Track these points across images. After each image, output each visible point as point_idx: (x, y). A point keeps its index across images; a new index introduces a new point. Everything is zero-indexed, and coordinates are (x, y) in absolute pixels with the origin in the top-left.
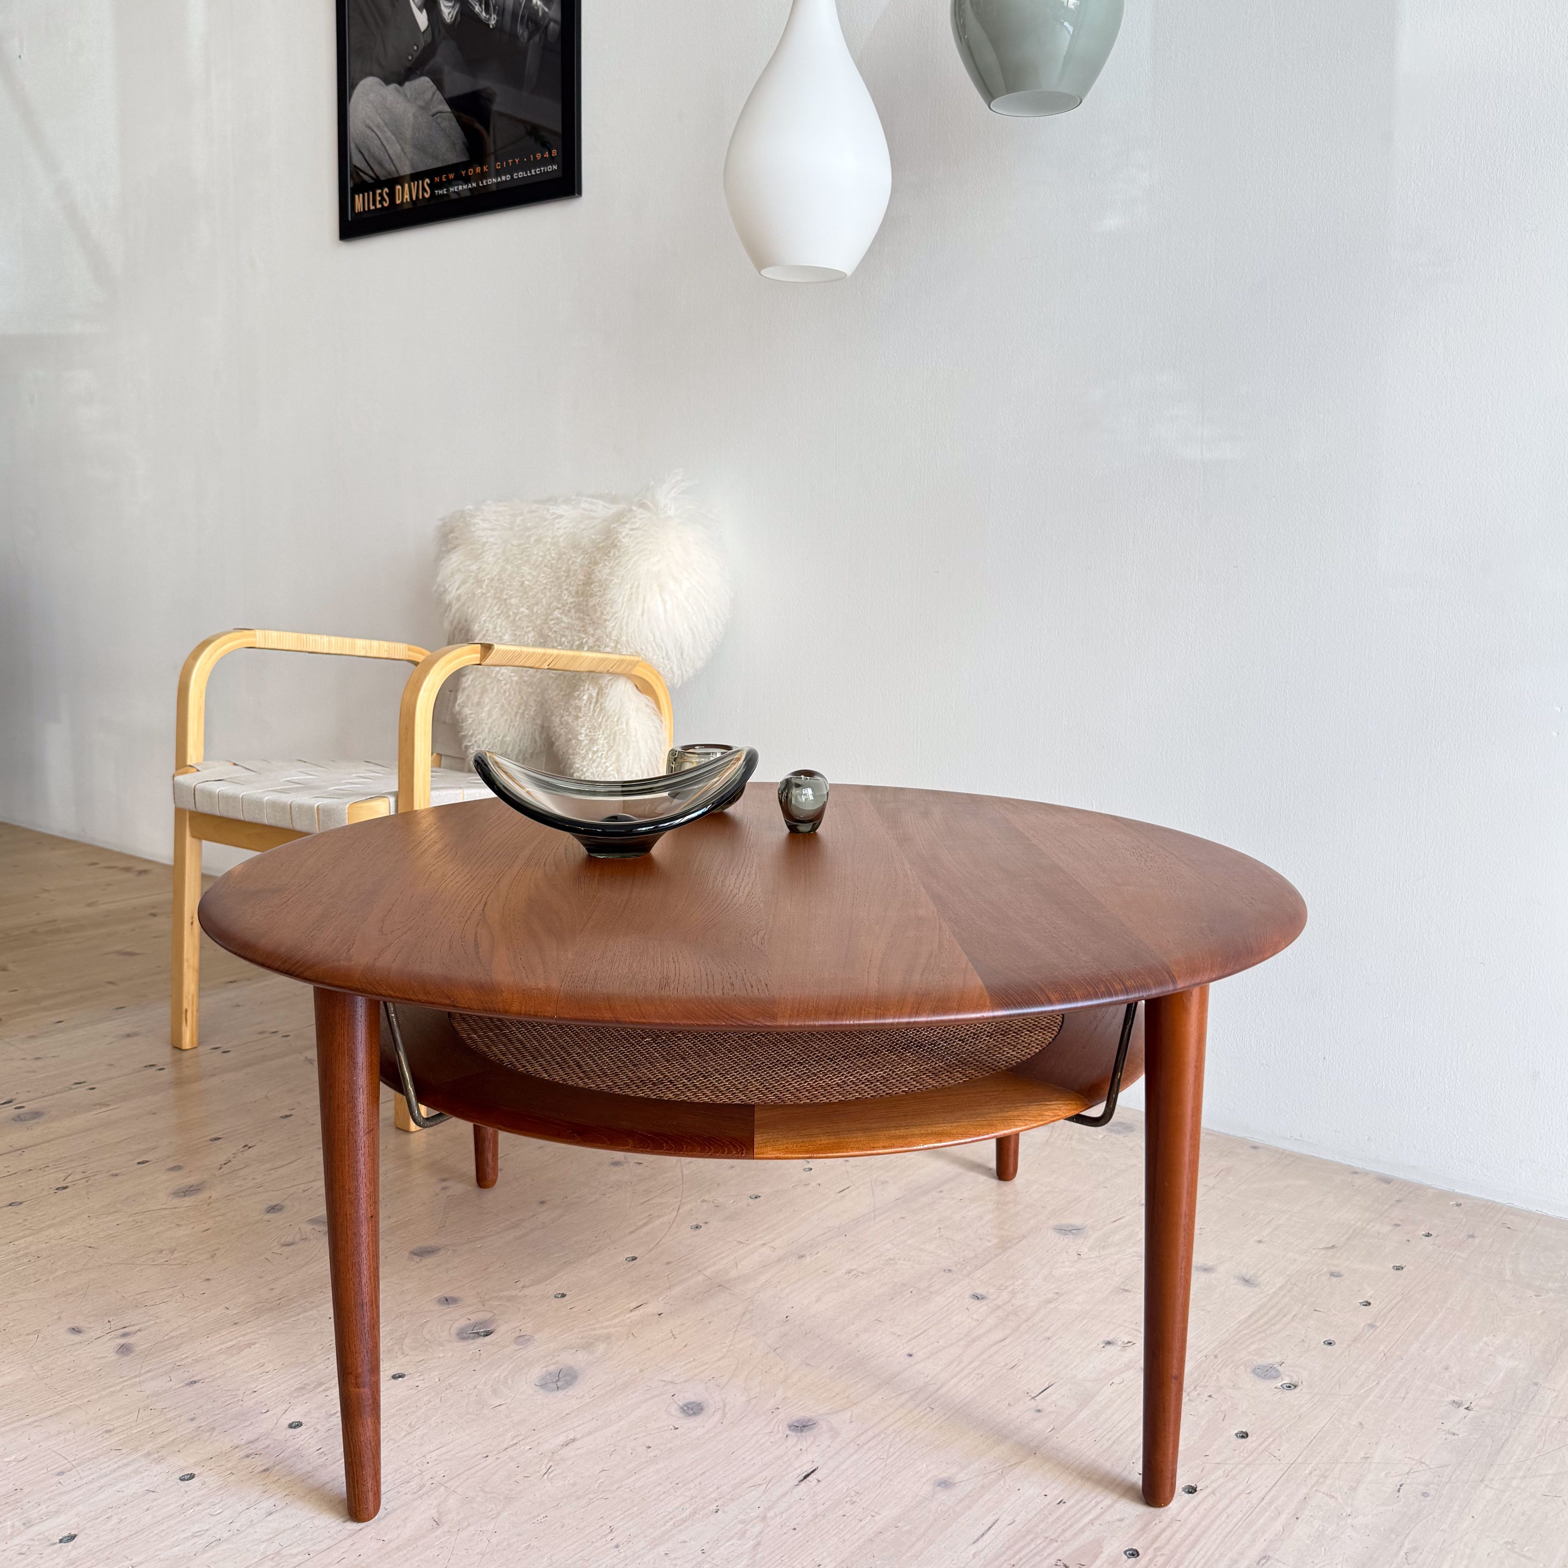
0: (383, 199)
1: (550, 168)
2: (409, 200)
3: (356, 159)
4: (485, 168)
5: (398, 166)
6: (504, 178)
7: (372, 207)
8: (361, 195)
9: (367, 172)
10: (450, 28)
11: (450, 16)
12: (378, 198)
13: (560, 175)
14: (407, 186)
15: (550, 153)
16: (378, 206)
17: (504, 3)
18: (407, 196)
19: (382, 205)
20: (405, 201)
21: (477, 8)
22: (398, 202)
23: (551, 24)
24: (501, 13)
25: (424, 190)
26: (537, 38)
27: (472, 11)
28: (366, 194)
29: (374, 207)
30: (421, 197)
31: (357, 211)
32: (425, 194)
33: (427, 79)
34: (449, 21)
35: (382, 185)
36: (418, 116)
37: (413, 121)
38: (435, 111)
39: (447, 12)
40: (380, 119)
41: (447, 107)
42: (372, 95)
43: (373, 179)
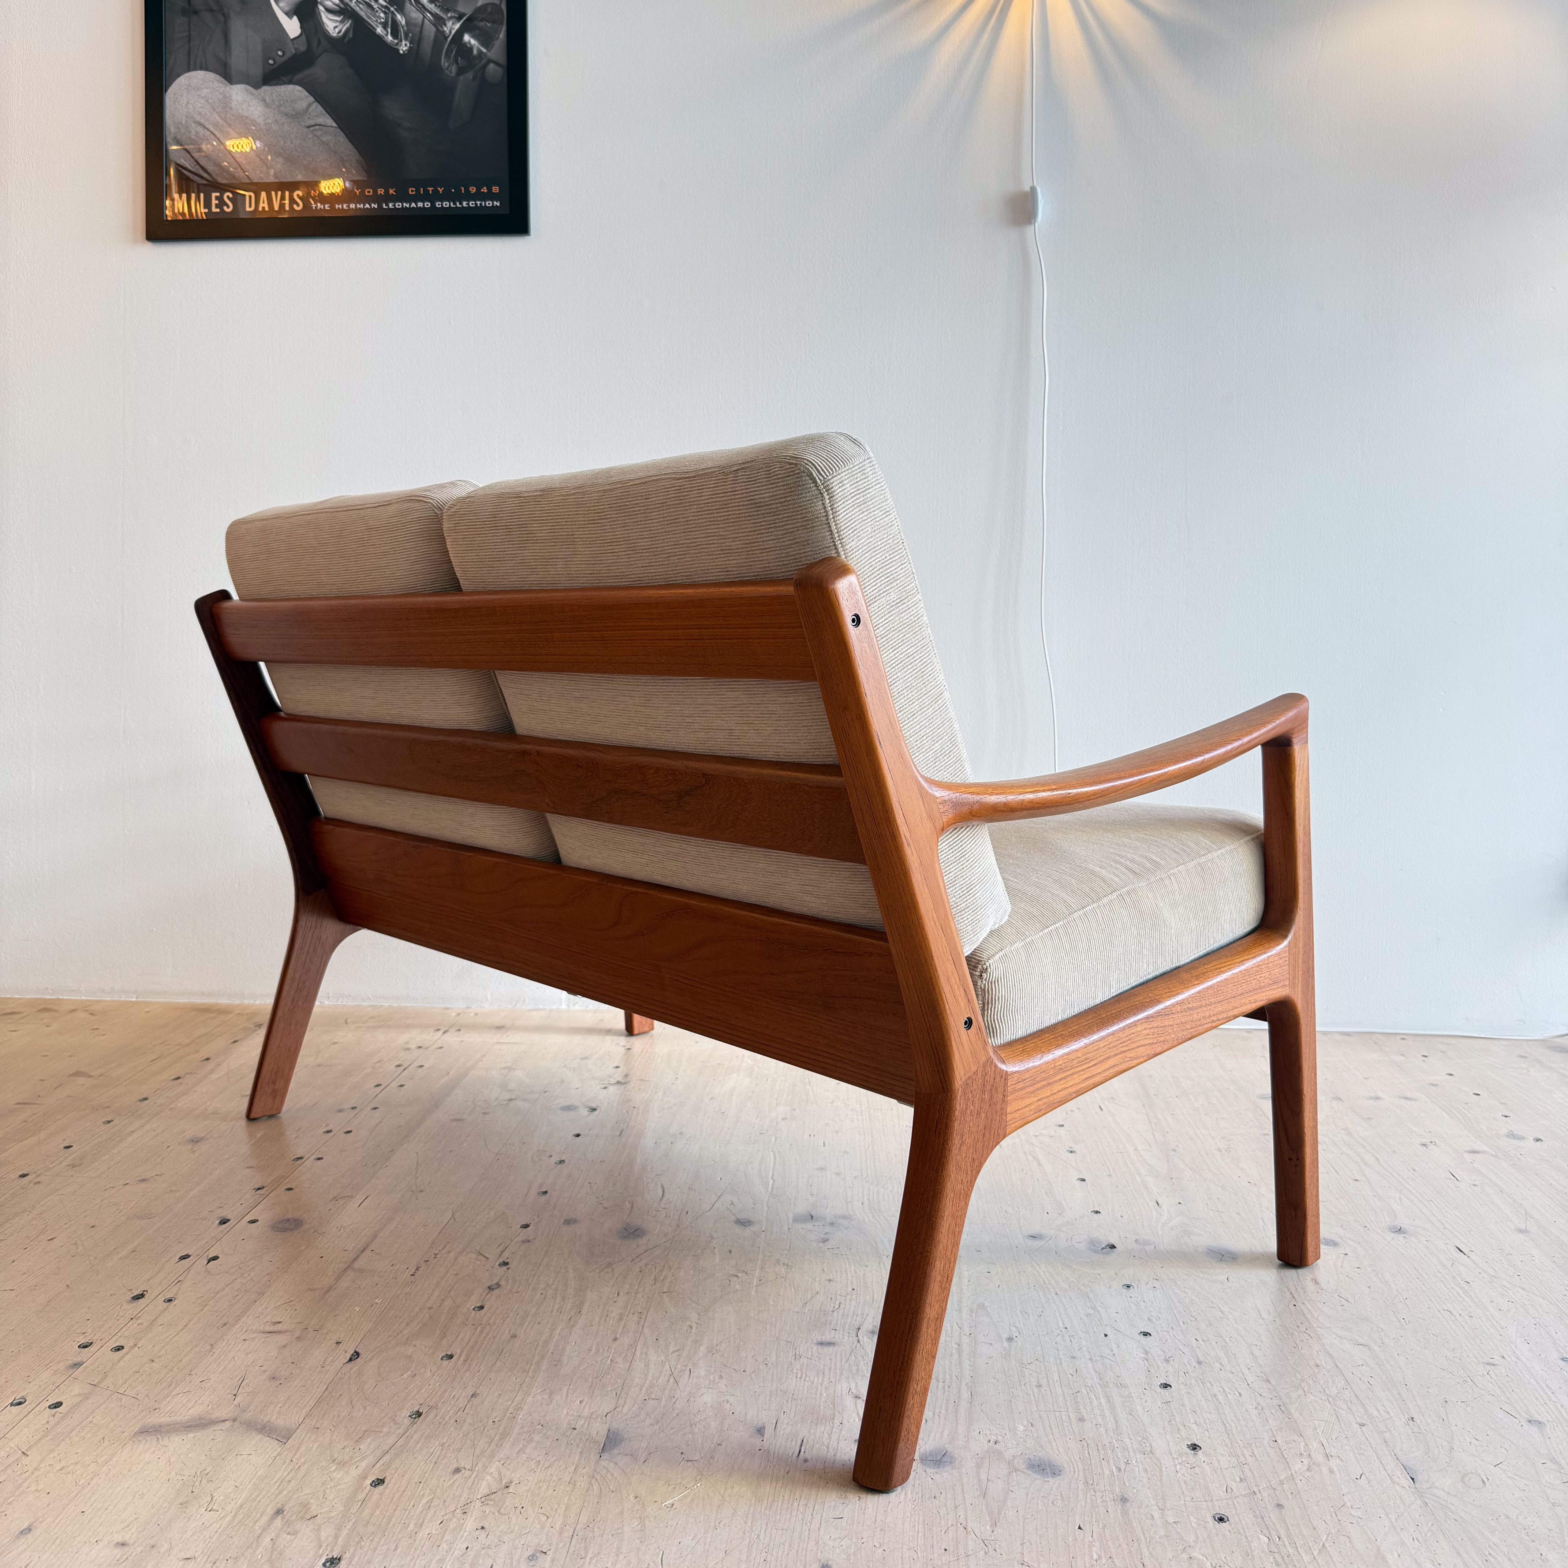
1: (489, 204)
2: (267, 209)
3: (175, 153)
4: (391, 191)
5: (251, 172)
6: (420, 204)
7: (202, 210)
8: (185, 195)
9: (195, 170)
10: (336, 42)
11: (337, 30)
12: (214, 202)
13: (505, 212)
14: (263, 194)
15: (490, 189)
16: (214, 210)
17: (421, 32)
18: (264, 205)
19: (222, 209)
20: (260, 209)
21: (379, 30)
22: (248, 209)
23: (492, 66)
24: (417, 41)
25: (292, 201)
26: (470, 75)
27: (371, 32)
28: (193, 195)
29: (206, 211)
30: (287, 208)
31: (176, 211)
32: (295, 206)
33: (298, 88)
34: (335, 35)
35: (222, 188)
36: (283, 124)
37: (275, 127)
38: (312, 122)
39: (332, 25)
40: (218, 118)
41: (330, 122)
42: (205, 91)
43: (206, 180)
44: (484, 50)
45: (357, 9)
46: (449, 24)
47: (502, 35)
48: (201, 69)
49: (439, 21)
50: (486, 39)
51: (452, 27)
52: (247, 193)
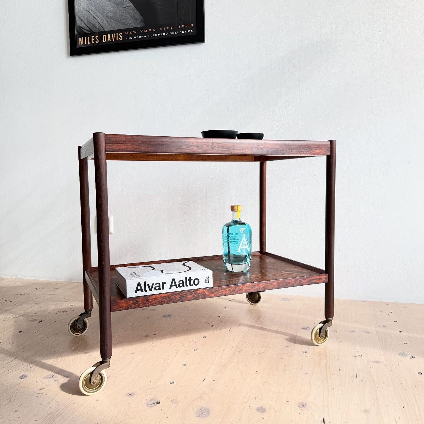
0: (95, 40)
1: (189, 31)
2: (110, 41)
3: (79, 23)
4: (154, 30)
5: (104, 27)
6: (164, 34)
7: (89, 43)
8: (82, 38)
9: (86, 28)
12: (92, 40)
13: (195, 34)
14: (109, 35)
15: (189, 26)
16: (93, 43)
18: (109, 39)
19: (95, 42)
20: (108, 41)
22: (104, 41)
25: (119, 37)
28: (85, 38)
29: (90, 43)
30: (117, 40)
31: (80, 44)
32: (120, 39)
35: (95, 34)
36: (115, 7)
37: (113, 9)
38: (125, 6)
40: (93, 8)
41: (131, 5)
43: (89, 31)
52: (104, 36)
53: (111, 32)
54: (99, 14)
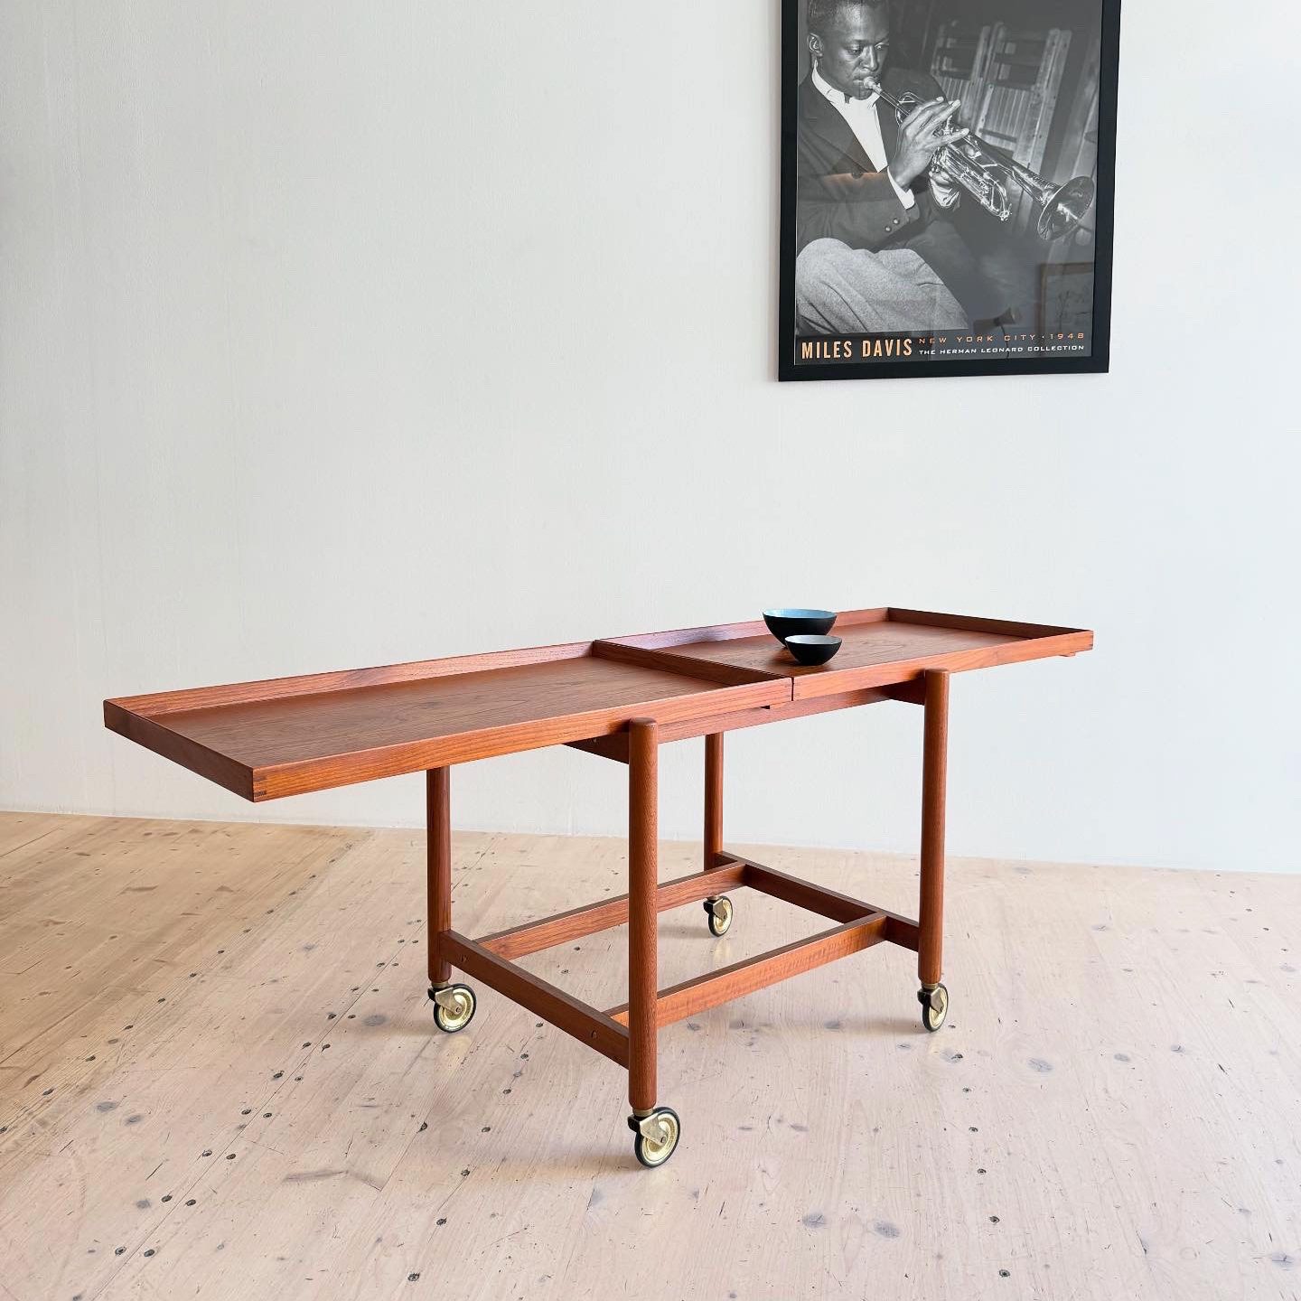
0: (842, 350)
1: (1074, 348)
2: (880, 355)
3: (803, 309)
4: (989, 339)
5: (868, 324)
6: (1014, 349)
7: (826, 356)
8: (811, 344)
9: (820, 322)
10: (946, 213)
11: (946, 201)
12: (836, 349)
13: (1088, 354)
14: (878, 342)
15: (1076, 335)
16: (836, 356)
17: (1020, 202)
18: (878, 351)
19: (842, 356)
20: (875, 355)
21: (984, 201)
22: (864, 355)
23: (1082, 230)
24: (1016, 210)
25: (903, 348)
26: (1062, 239)
27: (976, 202)
28: (818, 343)
29: (829, 356)
30: (898, 354)
31: (803, 357)
32: (905, 352)
33: (911, 251)
34: (945, 205)
35: (843, 338)
36: (897, 282)
37: (890, 286)
38: (922, 281)
39: (942, 197)
40: (841, 279)
41: (938, 280)
42: (831, 255)
43: (829, 330)
44: (1076, 218)
45: (964, 183)
46: (1045, 195)
47: (1092, 204)
48: (827, 237)
49: (1036, 193)
50: (1078, 208)
51: (1047, 198)
52: (865, 342)
53: (882, 337)
54: (855, 293)
